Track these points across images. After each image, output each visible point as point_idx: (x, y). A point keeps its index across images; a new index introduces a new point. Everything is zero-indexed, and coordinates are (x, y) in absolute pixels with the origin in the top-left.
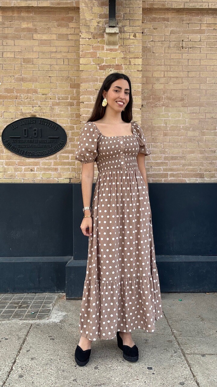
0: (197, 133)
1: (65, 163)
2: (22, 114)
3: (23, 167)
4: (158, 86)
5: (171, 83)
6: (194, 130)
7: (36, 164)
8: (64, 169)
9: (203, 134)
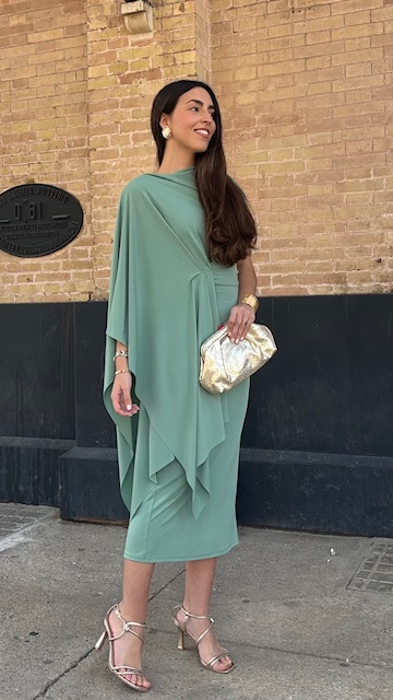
0: (328, 189)
1: (81, 263)
2: (13, 179)
3: (16, 275)
4: (245, 99)
5: (271, 88)
6: (321, 181)
7: (36, 268)
8: (80, 275)
9: (342, 188)
